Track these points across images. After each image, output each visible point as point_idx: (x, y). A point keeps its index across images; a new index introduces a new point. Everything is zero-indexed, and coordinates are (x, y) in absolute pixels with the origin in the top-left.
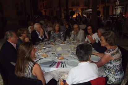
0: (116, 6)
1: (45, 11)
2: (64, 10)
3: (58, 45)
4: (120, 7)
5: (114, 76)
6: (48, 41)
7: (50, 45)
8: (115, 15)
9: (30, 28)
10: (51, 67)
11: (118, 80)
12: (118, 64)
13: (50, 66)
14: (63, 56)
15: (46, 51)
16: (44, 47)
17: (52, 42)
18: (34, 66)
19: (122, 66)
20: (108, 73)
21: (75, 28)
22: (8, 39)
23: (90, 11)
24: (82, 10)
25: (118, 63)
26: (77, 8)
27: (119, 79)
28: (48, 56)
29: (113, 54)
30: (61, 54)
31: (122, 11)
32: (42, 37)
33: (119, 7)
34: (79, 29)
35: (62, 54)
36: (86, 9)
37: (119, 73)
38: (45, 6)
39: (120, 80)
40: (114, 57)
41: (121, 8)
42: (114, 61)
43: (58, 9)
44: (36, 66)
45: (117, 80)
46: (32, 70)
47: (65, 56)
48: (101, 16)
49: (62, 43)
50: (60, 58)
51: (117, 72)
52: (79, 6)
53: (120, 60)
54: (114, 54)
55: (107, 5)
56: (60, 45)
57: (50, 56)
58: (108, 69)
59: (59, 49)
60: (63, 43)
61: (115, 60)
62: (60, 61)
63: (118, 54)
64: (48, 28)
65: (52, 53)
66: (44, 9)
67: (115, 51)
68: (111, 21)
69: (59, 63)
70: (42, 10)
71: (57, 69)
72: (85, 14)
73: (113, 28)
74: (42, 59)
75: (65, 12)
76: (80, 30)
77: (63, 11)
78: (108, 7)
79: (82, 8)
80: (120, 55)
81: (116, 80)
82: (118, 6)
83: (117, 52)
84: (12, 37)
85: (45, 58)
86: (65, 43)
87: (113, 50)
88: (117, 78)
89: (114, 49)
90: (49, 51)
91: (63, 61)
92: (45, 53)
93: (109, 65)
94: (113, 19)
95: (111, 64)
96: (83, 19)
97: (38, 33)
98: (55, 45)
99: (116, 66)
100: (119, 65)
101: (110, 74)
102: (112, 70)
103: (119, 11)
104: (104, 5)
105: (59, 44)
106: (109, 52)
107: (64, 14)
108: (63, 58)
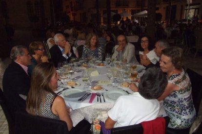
0: (187, 5)
1: (74, 15)
2: (104, 12)
3: (93, 67)
4: (195, 7)
6: (78, 61)
7: (80, 68)
8: (185, 20)
9: (50, 41)
10: (81, 102)
11: (186, 122)
12: (185, 97)
13: (80, 100)
14: (100, 84)
15: (73, 77)
16: (71, 71)
17: (83, 62)
18: (55, 99)
19: (192, 99)
21: (120, 41)
22: (16, 58)
23: (146, 14)
24: (133, 12)
25: (187, 95)
26: (125, 10)
27: (188, 120)
28: (76, 84)
29: (178, 82)
30: (97, 82)
31: (196, 13)
32: (68, 55)
33: (191, 7)
34: (127, 43)
35: (100, 82)
36: (139, 11)
37: (188, 110)
38: (73, 5)
39: (189, 122)
40: (180, 86)
41: (195, 9)
42: (179, 92)
43: (95, 12)
44: (57, 100)
45: (184, 122)
46: (51, 105)
47: (104, 85)
48: (162, 22)
49: (99, 65)
50: (95, 88)
51: (185, 110)
52: (127, 6)
53: (188, 90)
54: (180, 82)
55: (172, 4)
56: (96, 68)
57: (80, 85)
58: (170, 105)
59: (94, 74)
60: (101, 64)
61: (181, 90)
62: (95, 92)
63: (185, 81)
64: (79, 41)
65: (84, 81)
66: (72, 10)
67: (180, 77)
68: (178, 29)
69: (94, 95)
70: (69, 12)
71: (90, 104)
72: (138, 19)
73: (181, 42)
74: (67, 88)
75: (106, 16)
76: (129, 44)
77: (102, 15)
78: (175, 7)
79: (133, 9)
80: (188, 82)
82: (191, 5)
83: (184, 78)
84: (22, 55)
85: (73, 87)
86: (103, 65)
87: (177, 76)
88: (185, 119)
89: (179, 74)
90: (78, 77)
91: (100, 92)
92: (73, 79)
93: (172, 99)
94: (181, 26)
95: (175, 97)
96: (134, 27)
97: (61, 49)
98: (88, 67)
99: (183, 100)
100: (188, 98)
101: (174, 113)
102: (176, 107)
103: (191, 14)
104: (167, 5)
105: (95, 66)
107: (104, 19)
108: (101, 88)
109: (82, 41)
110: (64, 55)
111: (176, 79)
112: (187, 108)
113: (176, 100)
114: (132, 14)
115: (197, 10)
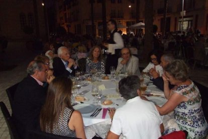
0: (181, 18)
1: (68, 26)
2: (99, 24)
3: (98, 81)
4: (188, 19)
5: (192, 128)
6: (83, 74)
7: (85, 82)
8: (180, 32)
10: (92, 118)
11: (199, 135)
13: (92, 116)
14: (108, 98)
15: (81, 91)
17: (88, 76)
19: (202, 111)
20: (182, 125)
23: (142, 26)
24: (128, 24)
26: (120, 22)
27: (201, 132)
28: (85, 100)
30: (105, 97)
31: (190, 25)
33: (185, 19)
35: (108, 96)
36: (133, 23)
38: (67, 17)
39: (203, 134)
41: (189, 21)
42: (188, 103)
43: (90, 23)
44: (75, 114)
45: (198, 134)
46: (69, 121)
47: (113, 100)
48: (157, 33)
49: (104, 78)
50: (105, 103)
51: (197, 122)
52: (122, 18)
54: (187, 93)
55: (166, 16)
57: (89, 100)
59: (102, 88)
60: (106, 78)
62: (106, 107)
63: (193, 93)
66: (66, 22)
67: (188, 89)
68: (175, 41)
69: (105, 111)
70: (63, 24)
71: (103, 120)
72: (133, 30)
73: (178, 53)
74: (77, 104)
75: (102, 27)
77: (97, 26)
78: (169, 19)
79: (128, 20)
81: (196, 134)
82: (184, 17)
85: (82, 103)
86: (108, 79)
87: (185, 87)
88: (198, 132)
89: (188, 86)
90: (85, 92)
91: (111, 106)
92: (80, 94)
94: (178, 38)
95: (185, 108)
96: (131, 39)
98: (93, 81)
99: (193, 111)
100: (198, 109)
101: (186, 126)
102: (188, 119)
103: (185, 25)
104: (162, 17)
105: (100, 80)
106: (179, 90)
107: (99, 30)
108: (111, 103)
109: (82, 54)
110: (68, 69)
111: (184, 90)
112: (199, 120)
113: (186, 111)
114: (127, 26)
115: (190, 22)
